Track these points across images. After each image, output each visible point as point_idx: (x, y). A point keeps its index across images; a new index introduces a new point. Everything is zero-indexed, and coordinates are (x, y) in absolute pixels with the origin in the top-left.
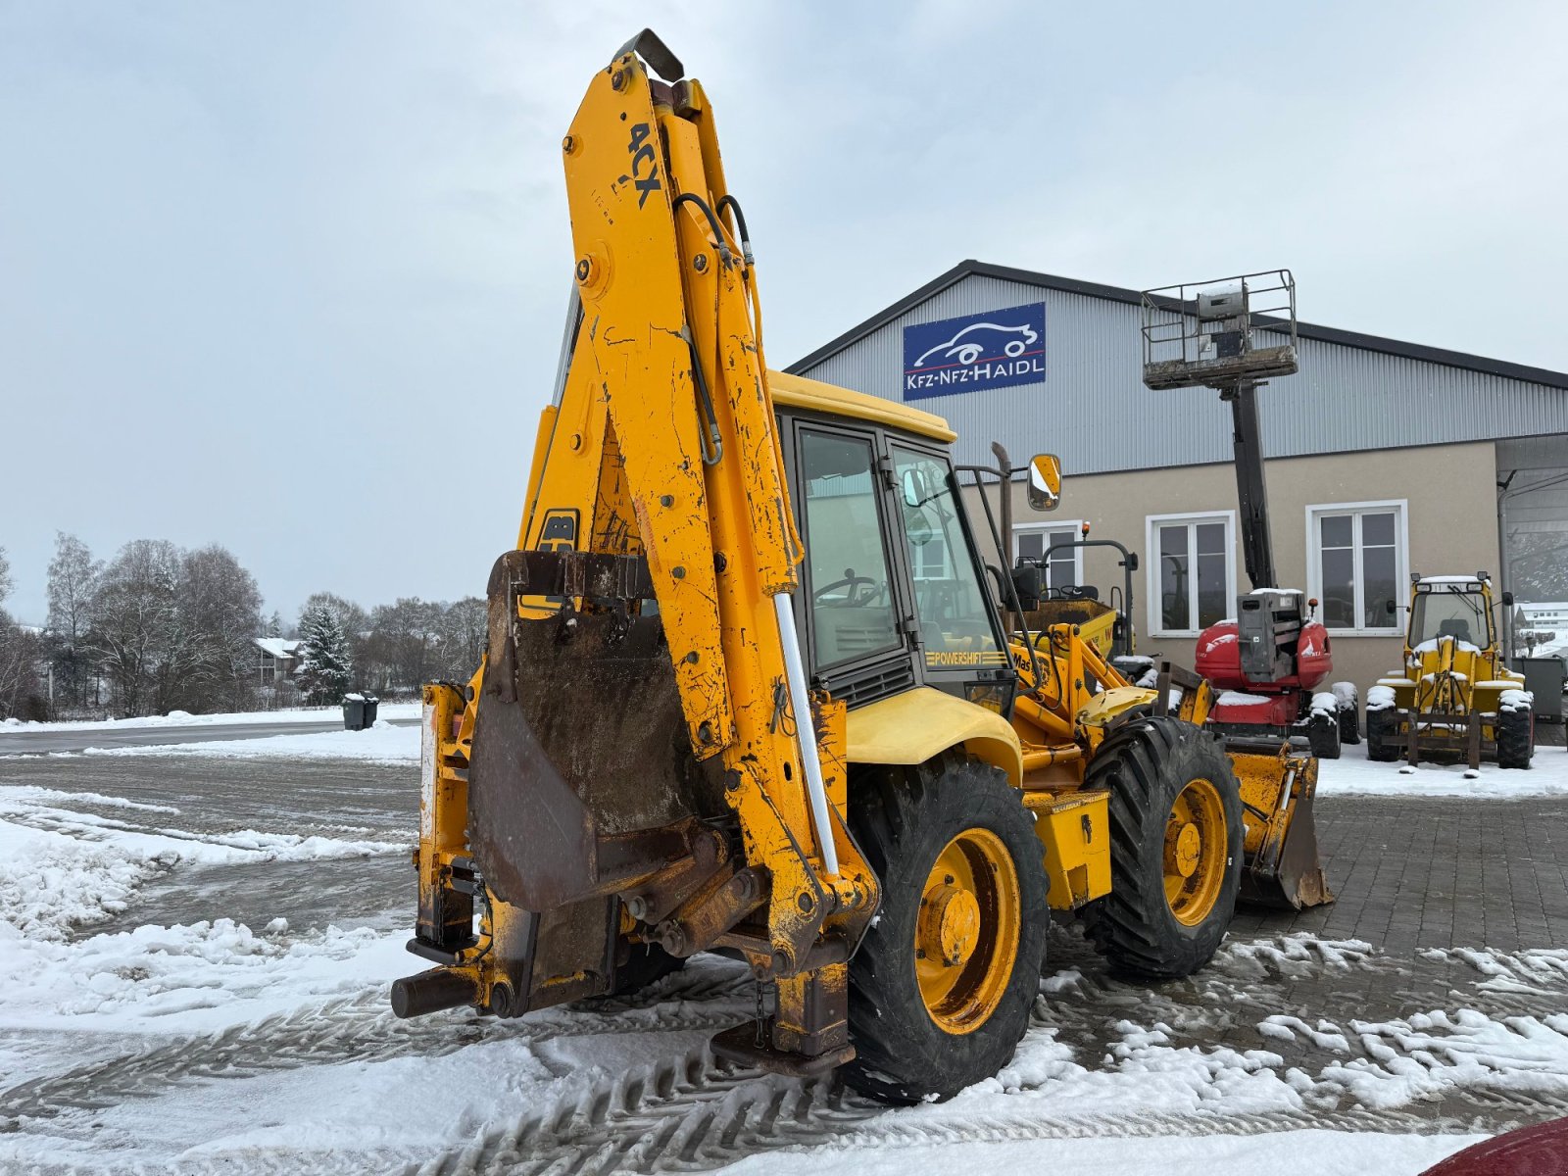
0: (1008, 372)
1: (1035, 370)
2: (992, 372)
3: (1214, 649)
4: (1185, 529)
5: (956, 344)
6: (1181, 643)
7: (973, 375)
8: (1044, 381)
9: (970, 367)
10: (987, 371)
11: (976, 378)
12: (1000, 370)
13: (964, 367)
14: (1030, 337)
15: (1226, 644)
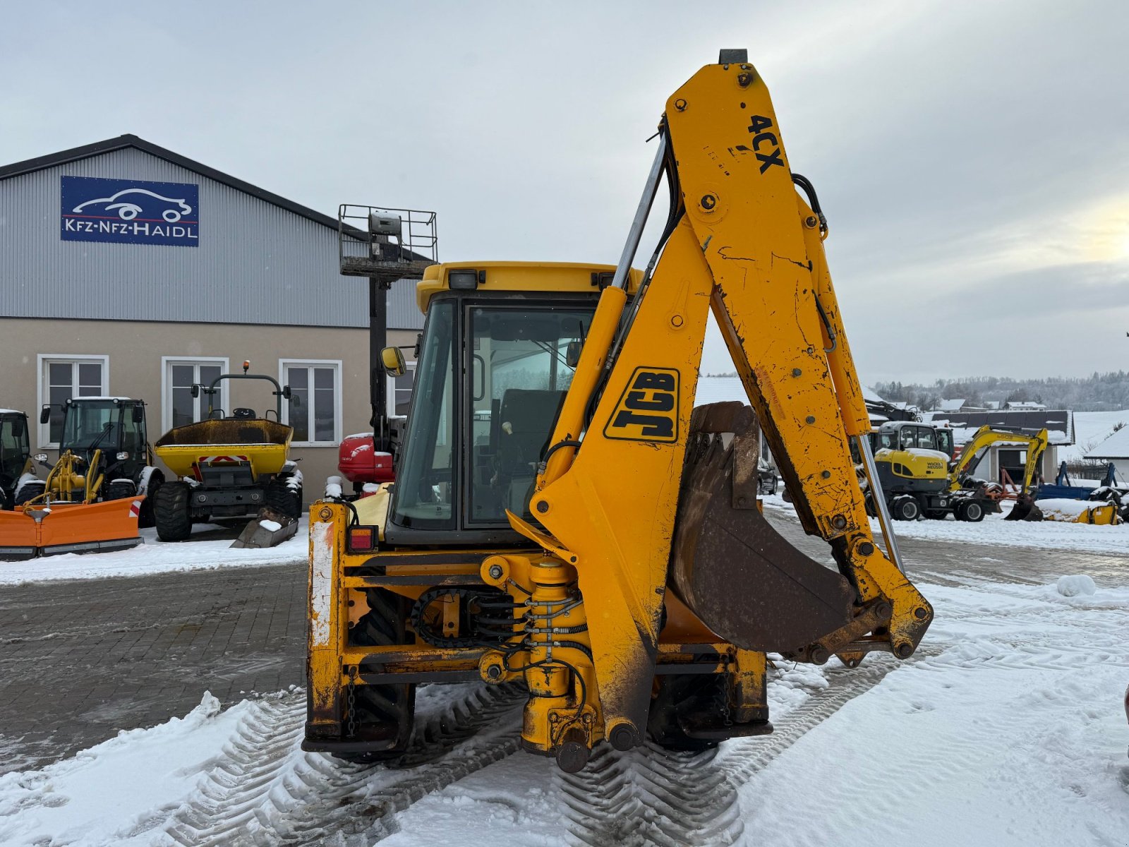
0: (165, 233)
1: (189, 236)
2: (151, 230)
3: (357, 455)
4: (306, 371)
5: (116, 201)
6: (303, 451)
7: (133, 230)
8: (197, 246)
9: (130, 223)
10: (146, 229)
11: (136, 233)
12: (158, 231)
13: (125, 222)
14: (185, 209)
15: (364, 451)
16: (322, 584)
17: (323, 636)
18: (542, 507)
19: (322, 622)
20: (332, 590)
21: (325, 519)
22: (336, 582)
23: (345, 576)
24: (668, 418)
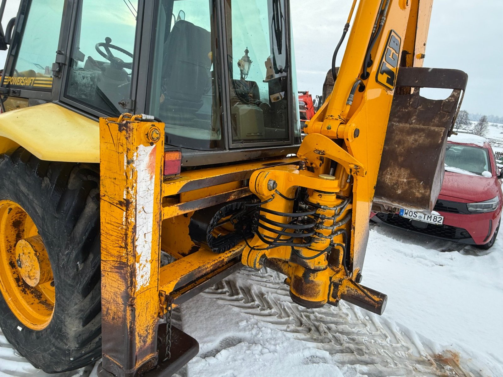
16: (145, 221)
17: (144, 277)
18: (356, 133)
19: (144, 263)
20: (154, 225)
21: (151, 141)
22: (158, 216)
23: (163, 207)
24: (393, 73)
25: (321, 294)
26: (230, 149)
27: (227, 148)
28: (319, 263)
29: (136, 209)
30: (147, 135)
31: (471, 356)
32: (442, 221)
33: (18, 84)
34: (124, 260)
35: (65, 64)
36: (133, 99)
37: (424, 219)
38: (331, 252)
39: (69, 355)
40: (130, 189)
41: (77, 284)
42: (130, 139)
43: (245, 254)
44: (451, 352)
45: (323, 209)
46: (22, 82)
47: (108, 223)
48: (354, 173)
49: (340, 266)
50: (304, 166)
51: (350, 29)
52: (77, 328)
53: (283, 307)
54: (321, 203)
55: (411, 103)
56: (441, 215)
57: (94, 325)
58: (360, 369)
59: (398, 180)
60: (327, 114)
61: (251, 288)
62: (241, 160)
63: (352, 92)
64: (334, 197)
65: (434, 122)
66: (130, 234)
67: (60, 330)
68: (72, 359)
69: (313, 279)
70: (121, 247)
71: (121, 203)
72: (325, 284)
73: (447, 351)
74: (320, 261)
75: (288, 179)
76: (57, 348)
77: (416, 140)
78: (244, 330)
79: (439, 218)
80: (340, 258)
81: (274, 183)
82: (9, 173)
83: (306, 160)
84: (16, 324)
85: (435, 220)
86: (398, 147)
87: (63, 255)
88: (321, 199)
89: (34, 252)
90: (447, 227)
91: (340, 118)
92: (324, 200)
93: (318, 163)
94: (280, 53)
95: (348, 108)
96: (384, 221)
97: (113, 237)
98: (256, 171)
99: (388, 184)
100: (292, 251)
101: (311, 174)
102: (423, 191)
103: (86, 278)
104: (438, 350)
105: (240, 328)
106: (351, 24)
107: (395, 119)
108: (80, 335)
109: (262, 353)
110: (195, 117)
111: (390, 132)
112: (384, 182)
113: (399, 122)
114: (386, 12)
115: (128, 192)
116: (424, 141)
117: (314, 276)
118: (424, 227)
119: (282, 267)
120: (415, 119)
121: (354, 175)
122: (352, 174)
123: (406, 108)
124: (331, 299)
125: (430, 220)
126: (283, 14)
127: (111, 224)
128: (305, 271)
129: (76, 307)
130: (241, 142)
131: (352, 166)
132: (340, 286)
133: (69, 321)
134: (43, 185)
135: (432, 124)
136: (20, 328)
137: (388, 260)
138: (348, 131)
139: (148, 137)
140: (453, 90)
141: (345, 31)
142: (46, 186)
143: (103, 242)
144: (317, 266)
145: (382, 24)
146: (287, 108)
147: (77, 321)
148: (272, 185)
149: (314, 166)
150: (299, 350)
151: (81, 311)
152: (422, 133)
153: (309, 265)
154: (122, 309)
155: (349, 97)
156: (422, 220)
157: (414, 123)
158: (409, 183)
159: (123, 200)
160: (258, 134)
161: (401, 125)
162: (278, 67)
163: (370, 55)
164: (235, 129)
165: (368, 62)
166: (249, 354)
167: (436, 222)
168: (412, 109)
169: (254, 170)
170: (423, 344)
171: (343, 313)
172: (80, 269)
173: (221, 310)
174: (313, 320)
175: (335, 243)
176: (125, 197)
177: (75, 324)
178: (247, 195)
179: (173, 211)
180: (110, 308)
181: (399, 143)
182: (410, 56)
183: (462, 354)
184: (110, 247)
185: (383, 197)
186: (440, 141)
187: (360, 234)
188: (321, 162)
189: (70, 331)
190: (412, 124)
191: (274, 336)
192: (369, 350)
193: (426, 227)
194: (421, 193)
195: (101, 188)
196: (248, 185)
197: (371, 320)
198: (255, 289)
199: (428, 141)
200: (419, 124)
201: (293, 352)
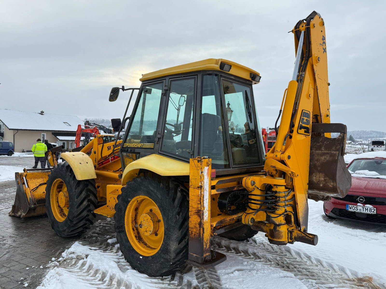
16: (206, 194)
17: (206, 217)
18: (289, 157)
19: (206, 211)
20: (209, 196)
21: (208, 165)
22: (210, 193)
23: (211, 190)
24: (308, 128)
25: (284, 237)
26: (232, 168)
27: (231, 167)
28: (281, 221)
29: (204, 189)
30: (207, 163)
31: (379, 278)
32: (375, 211)
33: (133, 146)
34: (200, 209)
35: (161, 138)
36: (193, 150)
37: (363, 211)
38: (286, 215)
39: (170, 262)
40: (202, 182)
41: (176, 225)
42: (202, 165)
43: (243, 217)
44: (368, 277)
45: (279, 193)
46: (136, 146)
47: (193, 196)
48: (292, 176)
49: (293, 224)
50: (268, 174)
51: (282, 112)
52: (175, 246)
53: (267, 259)
54: (277, 190)
55: (321, 140)
56: (374, 207)
57: (182, 246)
58: (311, 281)
59: (319, 180)
60: (275, 150)
61: (248, 251)
62: (237, 173)
63: (285, 140)
64: (284, 187)
65: (333, 149)
66: (202, 198)
67: (167, 249)
68: (171, 263)
69: (278, 229)
70: (198, 204)
71: (198, 187)
72: (285, 232)
73: (366, 277)
74: (281, 220)
75: (260, 181)
76: (164, 259)
77: (325, 159)
78: (246, 265)
79: (373, 209)
80: (292, 220)
81: (254, 182)
82: (144, 183)
83: (268, 171)
84: (139, 255)
85: (371, 211)
86: (317, 162)
87: (170, 213)
88: (277, 188)
89: (151, 218)
90: (380, 216)
91: (281, 151)
92: (279, 189)
93: (274, 172)
94: (251, 122)
95: (284, 147)
96: (337, 215)
97: (195, 201)
98: (245, 177)
99: (315, 182)
100: (266, 216)
101: (272, 178)
102: (333, 184)
103: (180, 223)
104: (360, 276)
105: (244, 265)
106: (282, 110)
107: (314, 149)
108: (176, 250)
109: (257, 273)
110: (211, 155)
111: (312, 156)
112: (313, 181)
113: (316, 150)
114: (298, 104)
115: (201, 183)
116: (329, 159)
117: (279, 228)
118: (365, 217)
119: (263, 228)
120: (323, 148)
121: (292, 177)
122: (291, 176)
123: (319, 143)
124: (290, 240)
125: (368, 212)
126: (251, 106)
127: (194, 196)
128: (274, 226)
129: (175, 236)
130: (237, 165)
131: (290, 172)
132: (293, 233)
133: (172, 243)
134: (161, 186)
135: (332, 150)
136: (141, 257)
137: (339, 238)
138: (285, 157)
139: (207, 164)
140: (340, 133)
141: (280, 113)
142: (162, 187)
143: (190, 204)
144: (280, 223)
145: (297, 109)
146: (257, 147)
147: (176, 243)
148: (253, 183)
149: (273, 174)
150: (277, 273)
151: (177, 238)
152: (328, 155)
153: (276, 222)
154: (199, 229)
155: (284, 142)
156: (362, 211)
157: (323, 150)
158: (325, 180)
159: (199, 186)
160: (244, 161)
161: (317, 152)
162: (251, 129)
163: (293, 122)
164: (234, 159)
165: (292, 125)
166: (250, 274)
167: (372, 213)
168: (322, 143)
169: (244, 177)
170: (352, 274)
171: (304, 261)
172: (178, 218)
173: (232, 258)
174: (285, 264)
175: (287, 211)
176: (200, 185)
177: (174, 244)
178: (242, 188)
179: (214, 192)
180: (193, 231)
181: (317, 160)
182: (320, 117)
183: (374, 277)
184: (193, 205)
185: (314, 189)
186: (337, 158)
187: (302, 207)
188: (276, 172)
189: (172, 248)
190: (322, 151)
191: (263, 268)
192: (317, 275)
193: (366, 217)
194: (332, 185)
195: (190, 183)
196: (242, 184)
197: (322, 264)
198: (250, 251)
199: (331, 158)
200: (326, 151)
201: (274, 273)
